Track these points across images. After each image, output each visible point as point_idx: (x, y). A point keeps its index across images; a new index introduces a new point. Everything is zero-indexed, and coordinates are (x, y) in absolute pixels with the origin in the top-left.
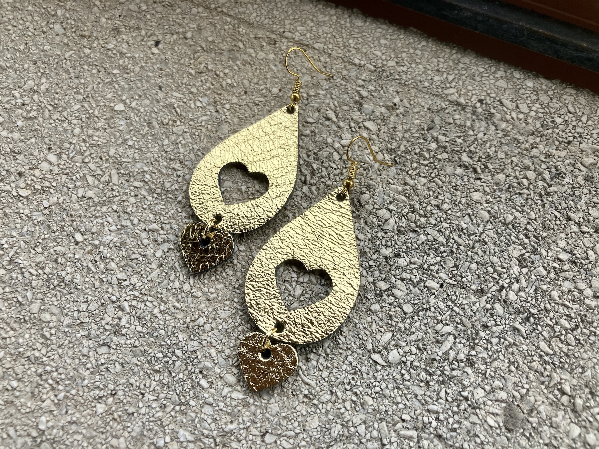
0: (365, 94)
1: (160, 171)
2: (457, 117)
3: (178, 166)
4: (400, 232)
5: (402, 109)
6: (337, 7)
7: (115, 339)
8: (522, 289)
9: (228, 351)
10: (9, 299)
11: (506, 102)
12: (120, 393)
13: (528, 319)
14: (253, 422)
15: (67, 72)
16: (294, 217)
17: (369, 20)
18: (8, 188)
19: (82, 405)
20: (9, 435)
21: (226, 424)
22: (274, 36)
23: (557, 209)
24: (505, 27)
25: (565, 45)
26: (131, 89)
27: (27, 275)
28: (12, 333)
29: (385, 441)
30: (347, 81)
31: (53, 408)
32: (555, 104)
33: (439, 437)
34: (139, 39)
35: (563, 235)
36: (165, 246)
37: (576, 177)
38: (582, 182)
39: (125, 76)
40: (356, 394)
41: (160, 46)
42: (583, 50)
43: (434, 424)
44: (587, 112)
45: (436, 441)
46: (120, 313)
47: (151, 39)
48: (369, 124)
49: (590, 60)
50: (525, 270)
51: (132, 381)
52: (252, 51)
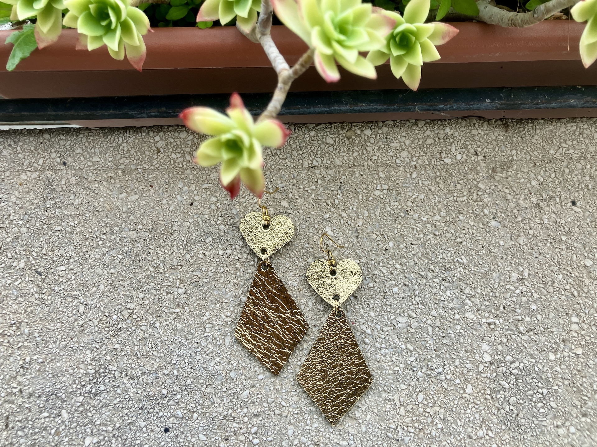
15: (531, 254)
26: (584, 246)
34: (558, 206)
39: (572, 238)
41: (578, 204)
47: (566, 201)
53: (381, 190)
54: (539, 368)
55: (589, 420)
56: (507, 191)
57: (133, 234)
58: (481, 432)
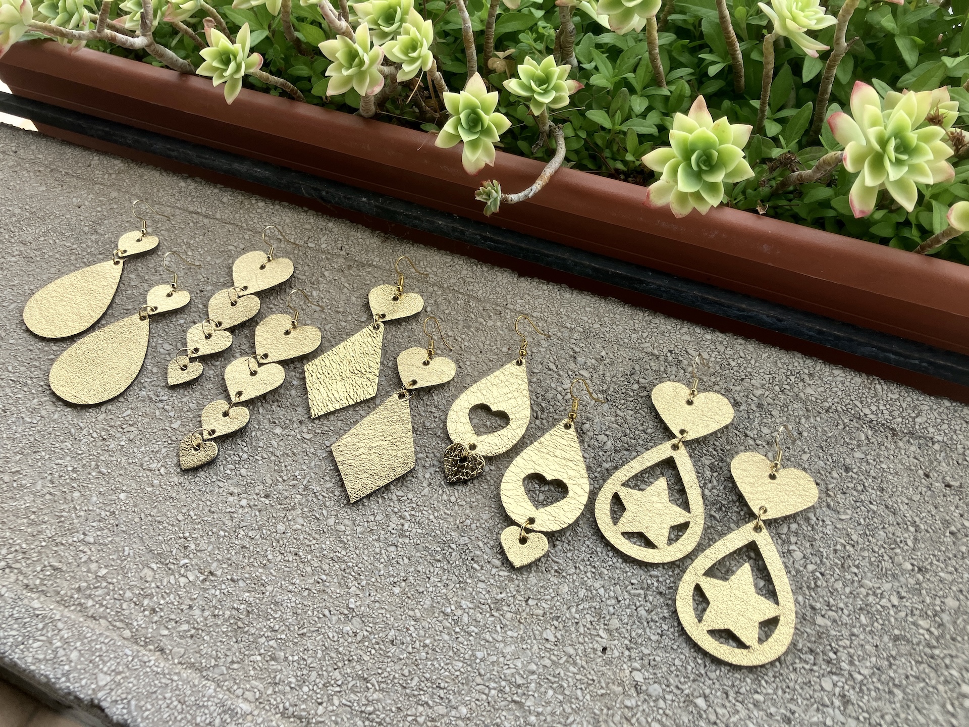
0: (577, 350)
1: (419, 414)
2: (652, 364)
3: (434, 410)
4: (616, 451)
5: (608, 360)
6: (548, 283)
7: (400, 540)
8: (714, 488)
9: (492, 543)
10: (307, 517)
11: (691, 351)
12: (411, 578)
13: (720, 509)
14: (518, 591)
16: (532, 443)
17: (575, 293)
18: (293, 433)
19: (381, 589)
20: (324, 615)
21: (497, 594)
22: (499, 308)
23: (737, 429)
24: (683, 295)
25: (729, 307)
27: (320, 497)
28: (314, 542)
29: (620, 599)
30: (562, 340)
31: (358, 592)
32: (729, 352)
33: (661, 593)
35: (743, 448)
36: (432, 470)
37: (750, 405)
38: (755, 409)
40: (594, 567)
42: (744, 310)
43: (656, 584)
44: (754, 356)
45: (658, 597)
46: (402, 521)
48: (583, 372)
49: (750, 317)
50: (715, 474)
51: (419, 568)
52: (482, 320)
53: (236, 247)
54: (256, 435)
55: (267, 502)
56: (347, 285)
57: (17, 211)
58: (155, 465)
